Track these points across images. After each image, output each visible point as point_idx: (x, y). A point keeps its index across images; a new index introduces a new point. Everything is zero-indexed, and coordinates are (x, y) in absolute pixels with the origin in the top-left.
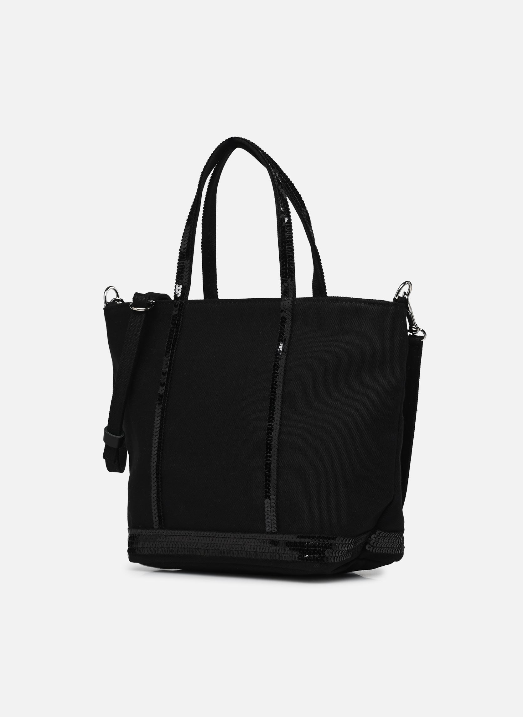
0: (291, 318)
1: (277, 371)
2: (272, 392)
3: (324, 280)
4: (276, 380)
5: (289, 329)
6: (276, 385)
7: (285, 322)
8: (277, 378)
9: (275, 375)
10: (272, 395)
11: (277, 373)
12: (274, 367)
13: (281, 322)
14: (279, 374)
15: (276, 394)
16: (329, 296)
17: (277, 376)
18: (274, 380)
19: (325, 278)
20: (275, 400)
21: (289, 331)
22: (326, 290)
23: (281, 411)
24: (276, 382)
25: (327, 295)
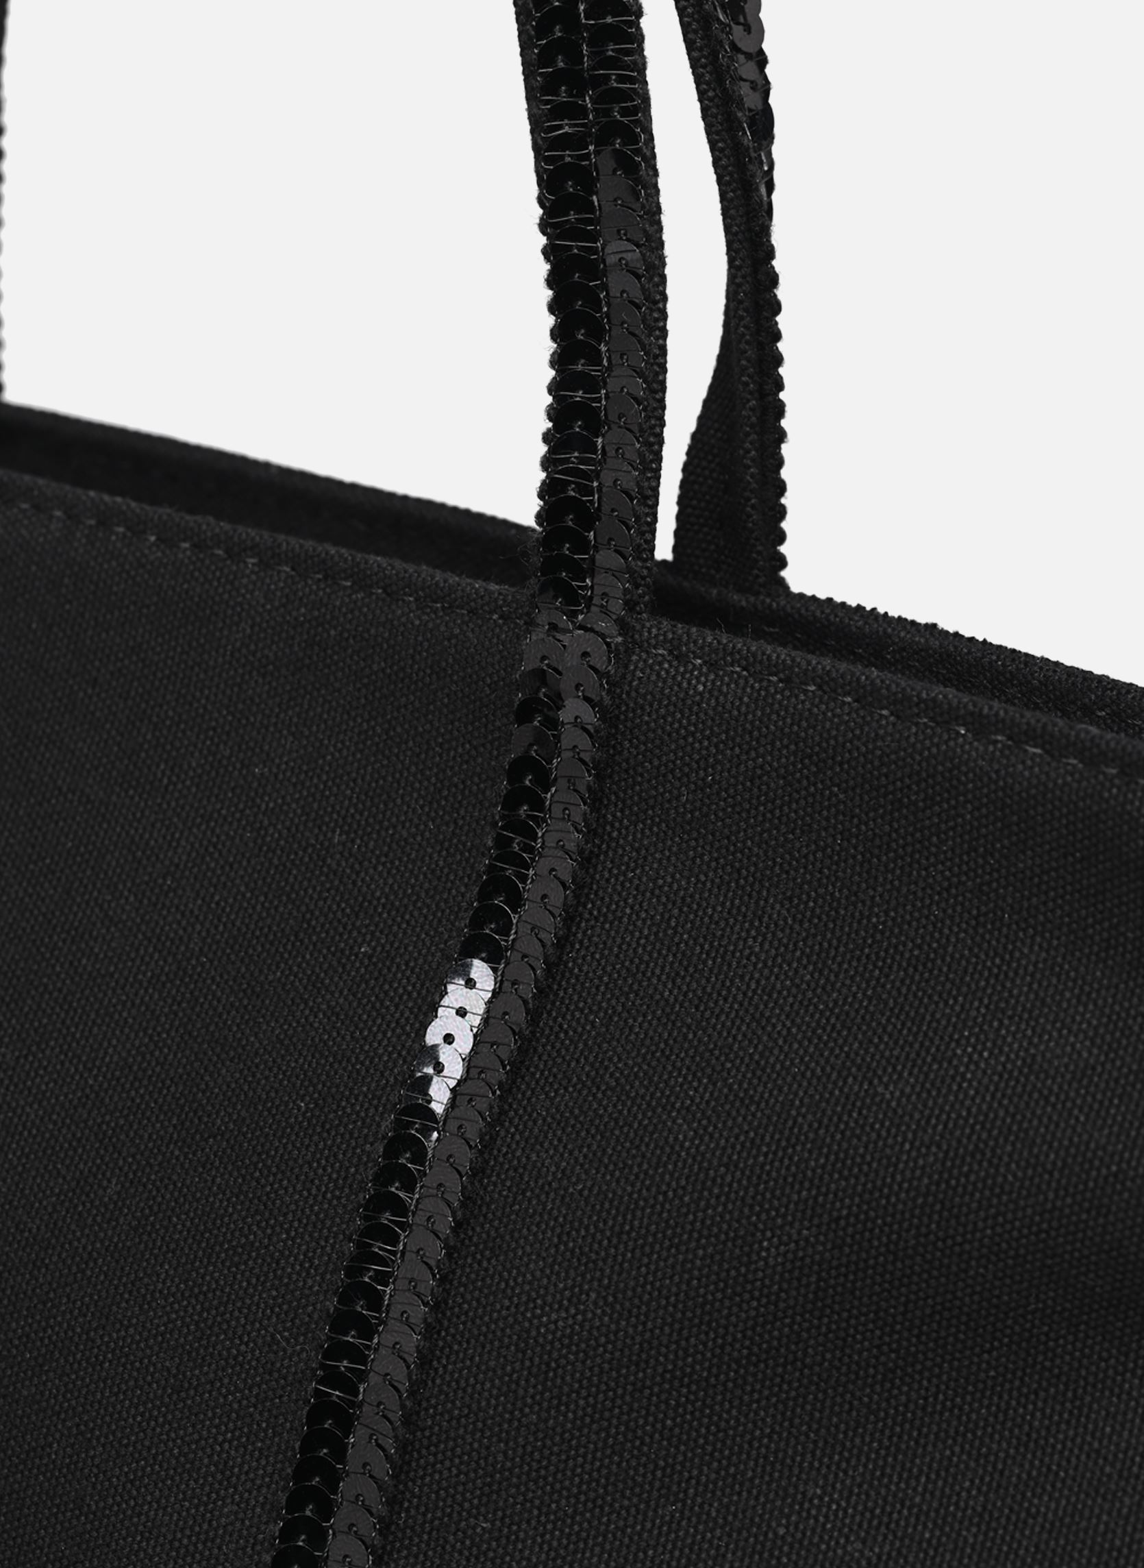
0: (589, 788)
1: (410, 1188)
2: (337, 1350)
3: (780, 463)
4: (382, 1261)
5: (566, 868)
6: (375, 1301)
7: (538, 804)
8: (394, 1240)
9: (386, 1218)
10: (334, 1377)
11: (399, 1208)
12: (392, 1150)
13: (511, 802)
14: (420, 1218)
15: (362, 1376)
16: (795, 588)
17: (403, 1226)
18: (365, 1256)
19: (785, 449)
20: (346, 1423)
21: (563, 884)
22: (781, 537)
23: (385, 1527)
24: (383, 1278)
25: (784, 573)
